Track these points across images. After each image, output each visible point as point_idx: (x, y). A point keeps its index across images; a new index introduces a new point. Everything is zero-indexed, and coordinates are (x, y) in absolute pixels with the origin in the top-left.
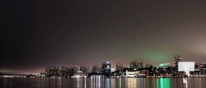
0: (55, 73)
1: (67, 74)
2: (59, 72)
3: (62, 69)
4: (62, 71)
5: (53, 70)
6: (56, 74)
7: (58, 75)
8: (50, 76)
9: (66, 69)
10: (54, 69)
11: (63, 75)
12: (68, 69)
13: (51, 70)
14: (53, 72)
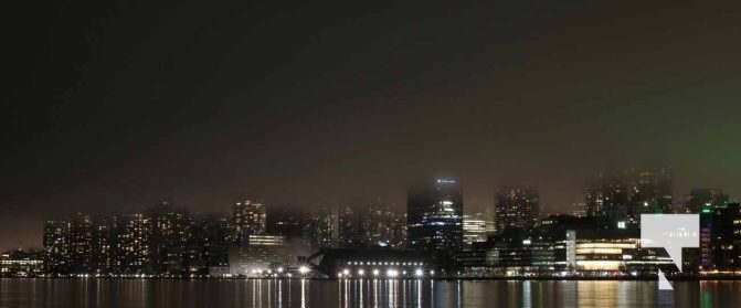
0: (105, 248)
1: (186, 257)
2: (128, 242)
3: (153, 222)
4: (153, 238)
5: (93, 229)
6: (115, 253)
7: (129, 263)
8: (77, 265)
9: (175, 222)
10: (97, 222)
11: (156, 264)
12: (185, 222)
13: (78, 230)
14: (94, 242)
